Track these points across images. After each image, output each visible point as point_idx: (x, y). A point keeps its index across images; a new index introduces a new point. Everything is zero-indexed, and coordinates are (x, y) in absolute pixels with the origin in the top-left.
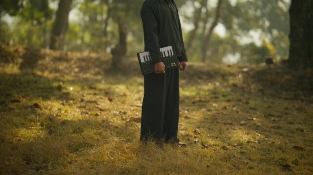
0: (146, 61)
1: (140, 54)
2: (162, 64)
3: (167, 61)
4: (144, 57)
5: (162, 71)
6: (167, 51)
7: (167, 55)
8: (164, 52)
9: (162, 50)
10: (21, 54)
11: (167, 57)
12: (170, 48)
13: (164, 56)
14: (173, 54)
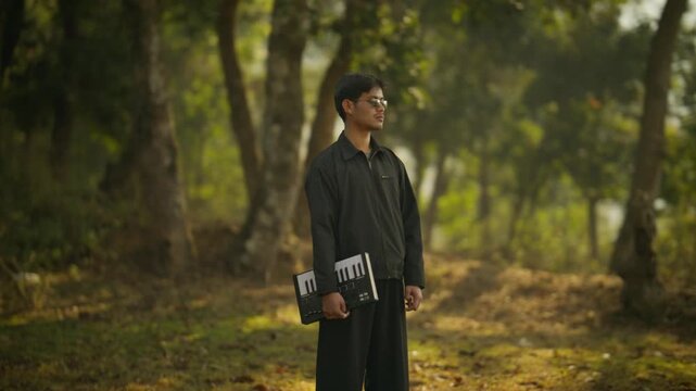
0: (311, 291)
1: (298, 277)
3: (351, 287)
4: (306, 283)
6: (351, 266)
7: (352, 276)
8: (346, 269)
9: (340, 265)
11: (352, 280)
12: (357, 259)
13: (346, 279)
14: (364, 273)
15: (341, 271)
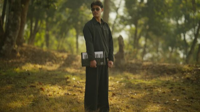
0: (86, 58)
1: (83, 54)
2: (95, 62)
3: (98, 60)
4: (85, 56)
5: (95, 66)
6: (99, 54)
7: (99, 57)
8: (98, 55)
9: (96, 53)
10: (65, 59)
11: (99, 58)
12: (102, 53)
13: (97, 57)
14: (103, 57)
15: (96, 55)
